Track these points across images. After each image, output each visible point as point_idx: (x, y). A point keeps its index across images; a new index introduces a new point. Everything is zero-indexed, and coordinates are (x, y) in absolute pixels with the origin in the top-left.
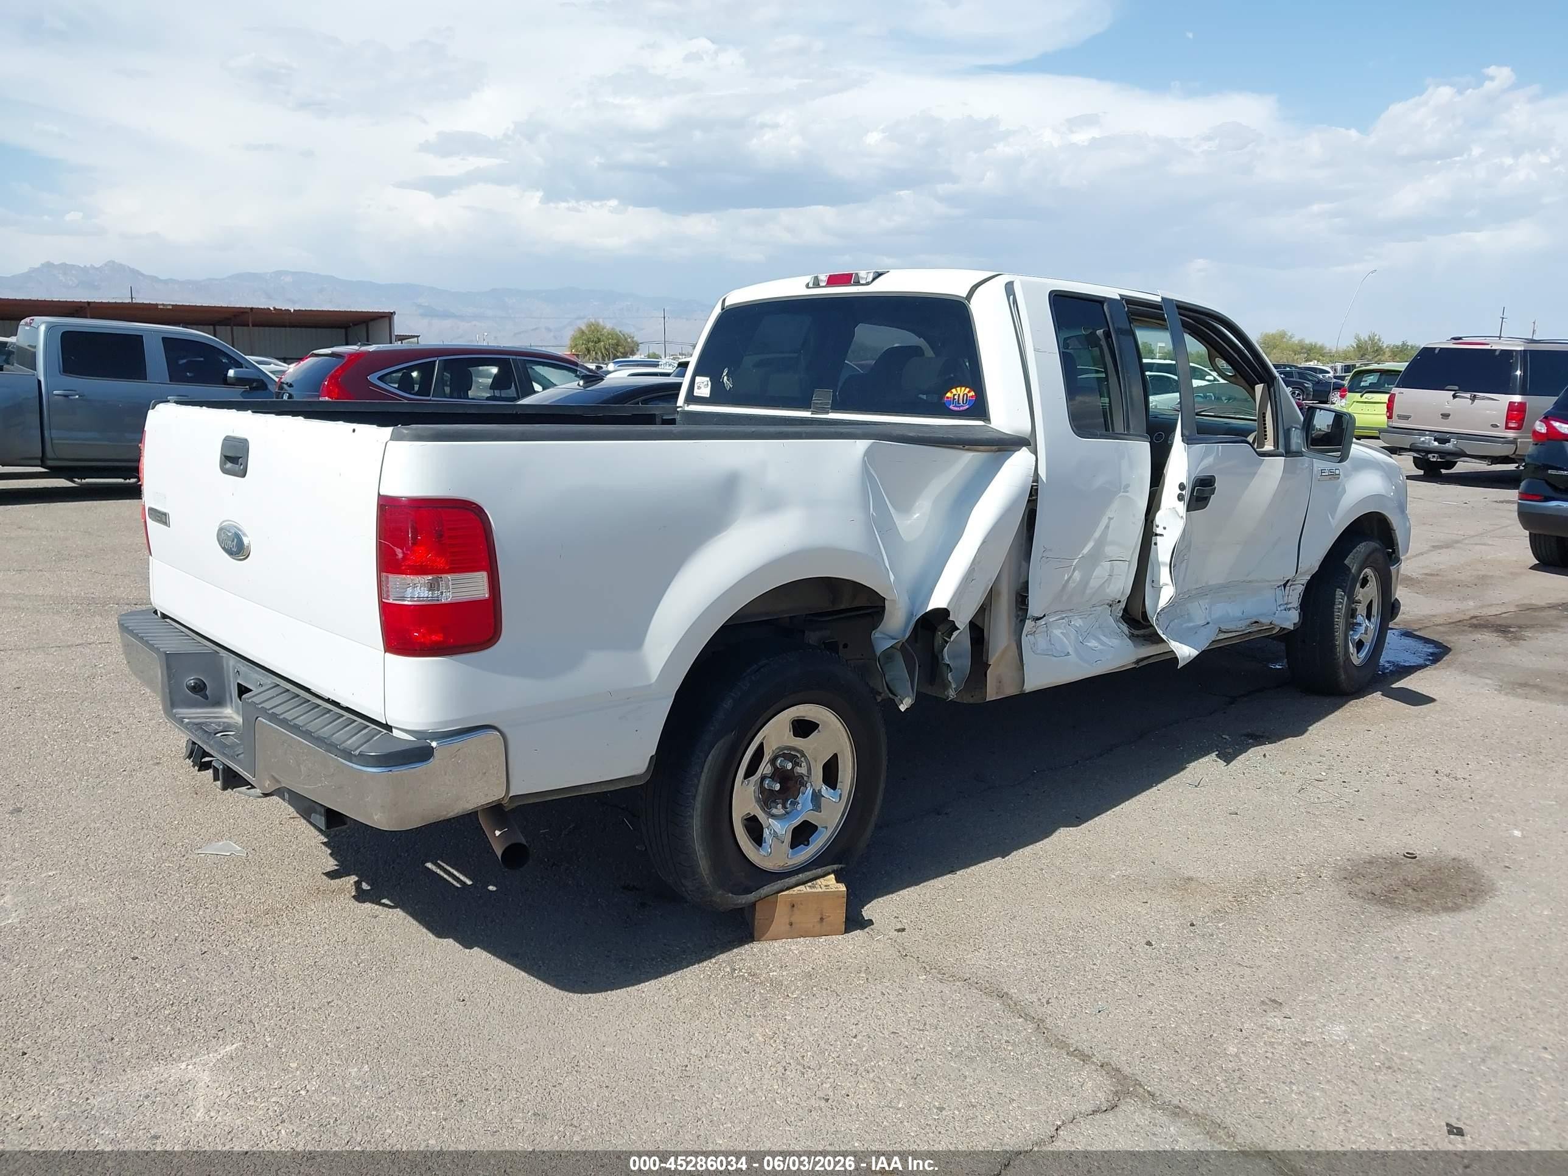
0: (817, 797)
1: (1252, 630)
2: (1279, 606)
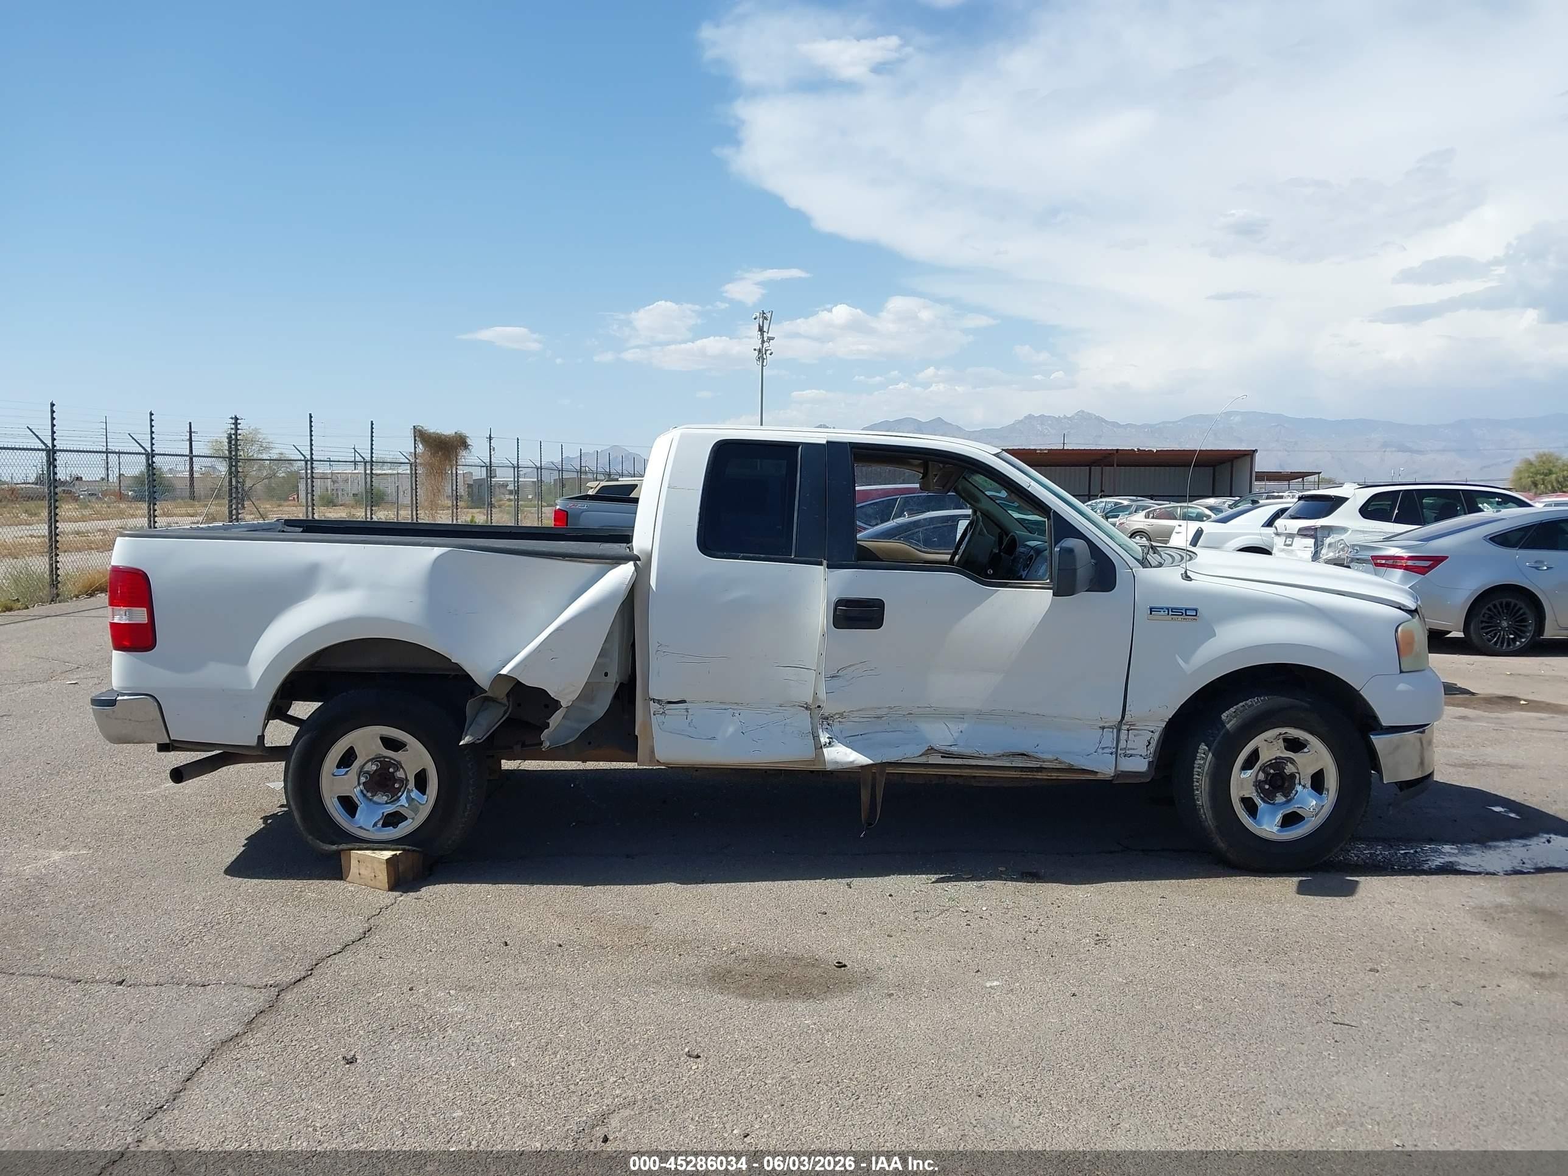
0: (409, 799)
1: (1019, 763)
2: (1103, 748)
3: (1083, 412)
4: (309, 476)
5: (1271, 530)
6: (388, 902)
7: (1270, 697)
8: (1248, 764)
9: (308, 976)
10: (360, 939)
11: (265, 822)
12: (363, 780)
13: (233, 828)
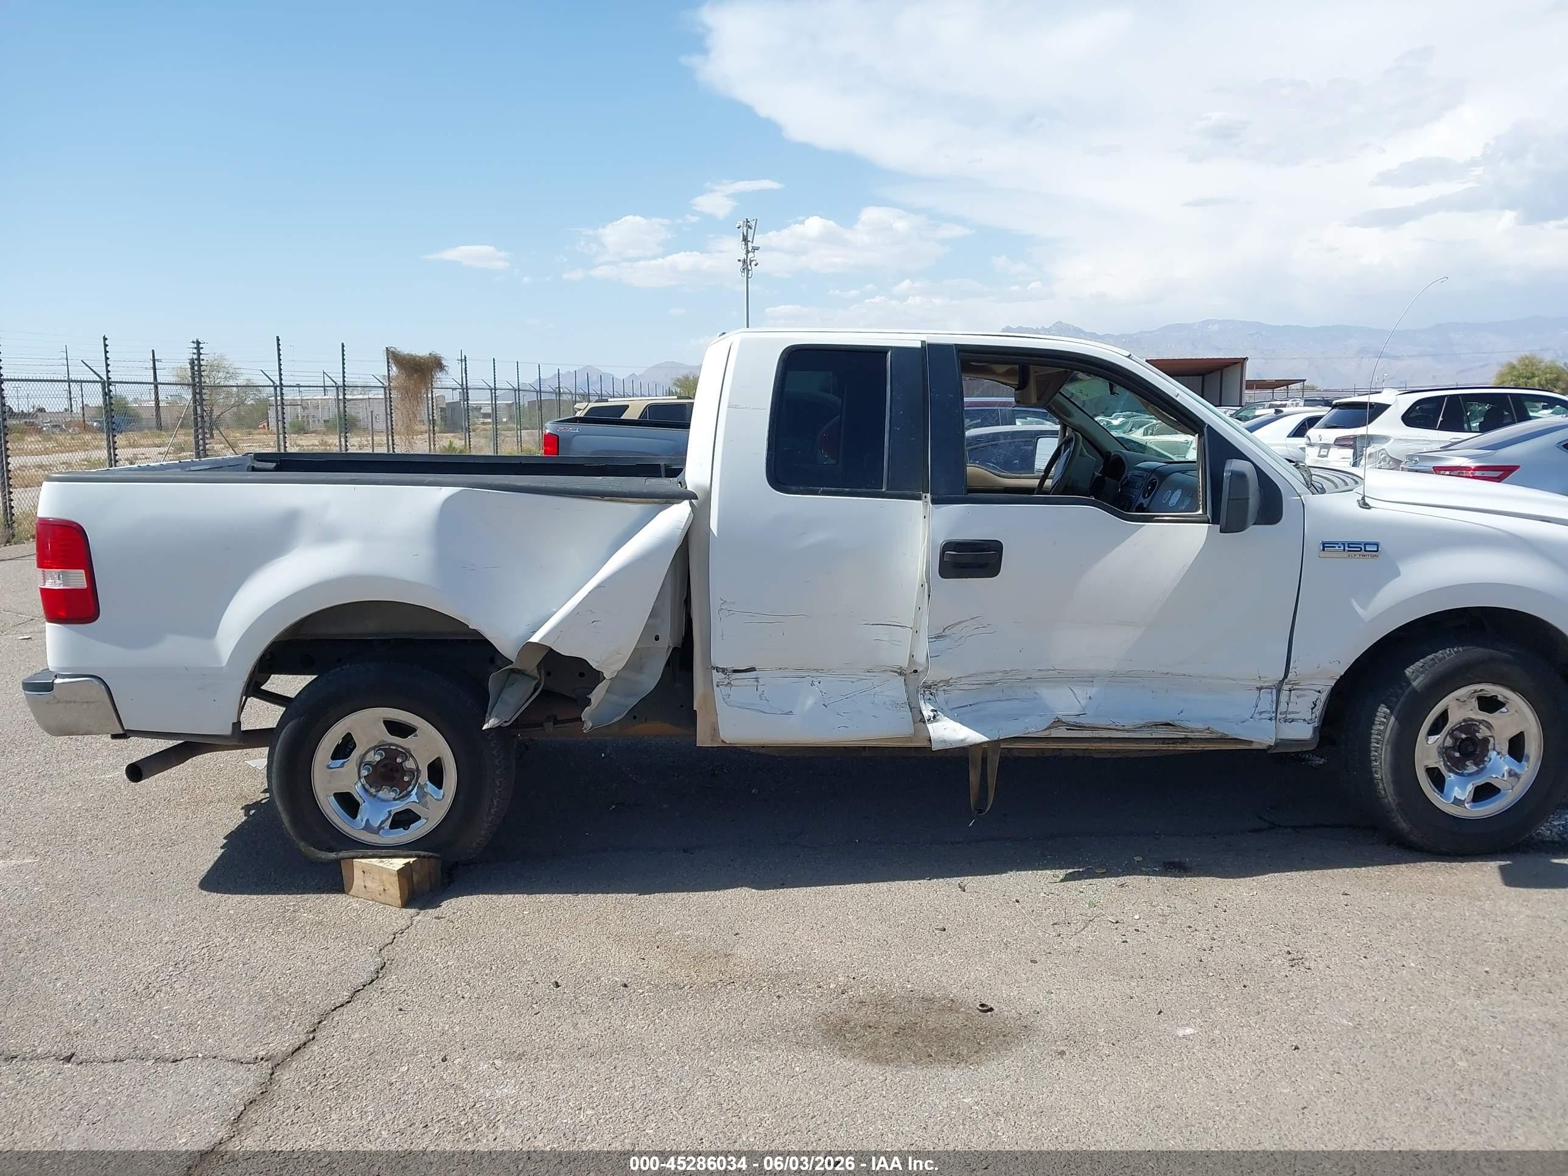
0: (422, 795)
1: (1162, 733)
2: (1261, 713)
3: (1060, 322)
4: (279, 403)
5: (1300, 441)
6: (403, 923)
7: (1465, 648)
8: (1435, 730)
9: (309, 1041)
10: (373, 981)
11: (247, 814)
12: (364, 773)
13: (209, 823)
